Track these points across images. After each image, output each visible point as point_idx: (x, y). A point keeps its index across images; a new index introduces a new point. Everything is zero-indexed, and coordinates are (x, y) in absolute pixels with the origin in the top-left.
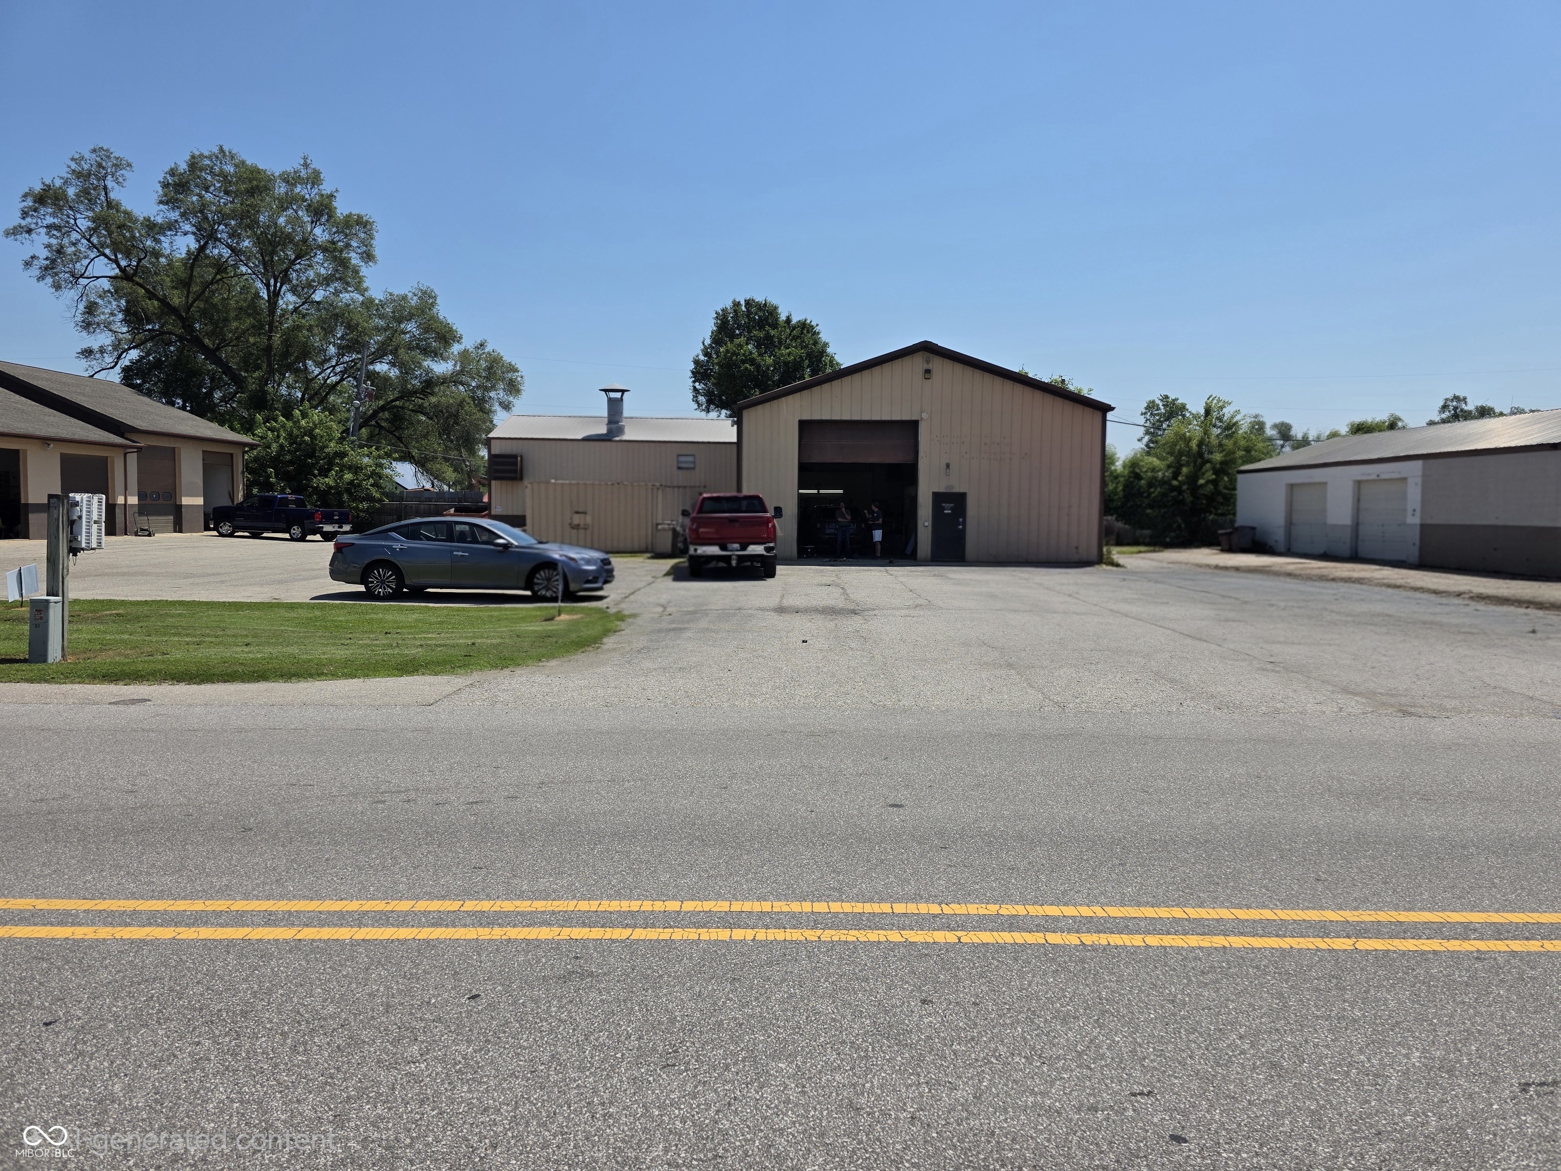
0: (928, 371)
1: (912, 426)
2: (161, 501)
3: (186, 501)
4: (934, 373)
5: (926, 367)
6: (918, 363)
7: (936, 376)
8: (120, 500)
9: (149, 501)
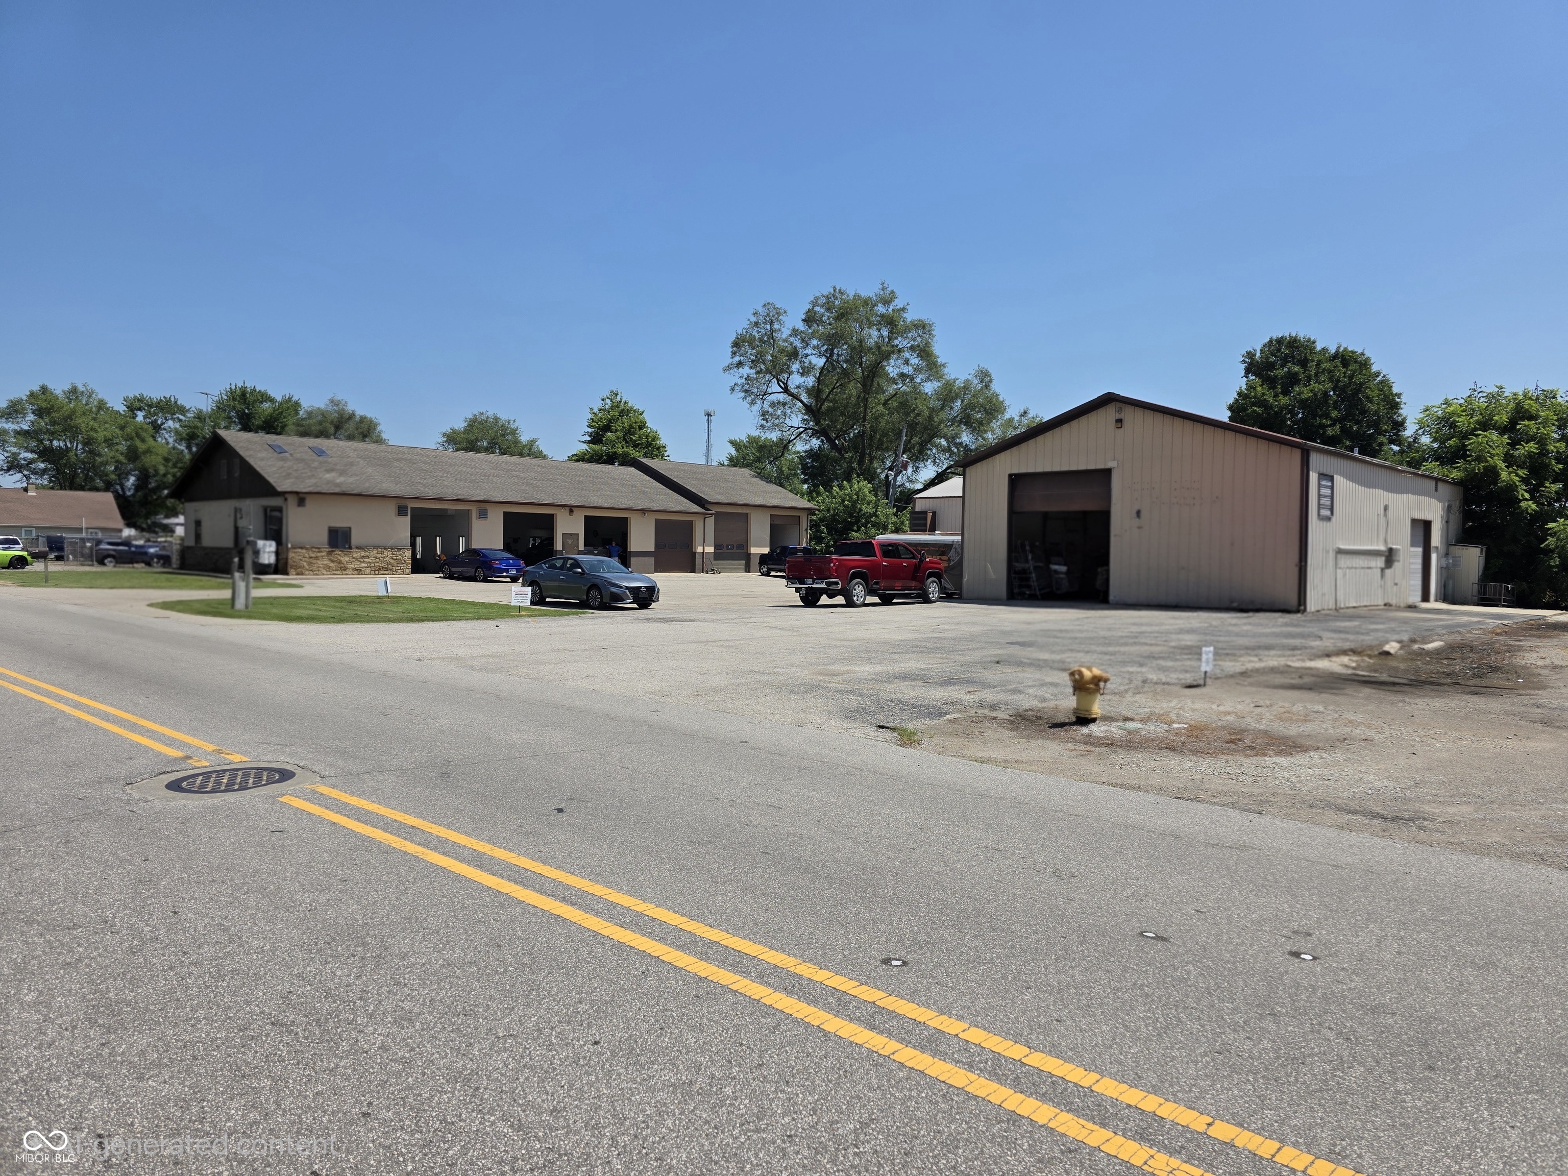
0: (1120, 421)
1: (1106, 474)
2: (735, 550)
3: (753, 550)
4: (1125, 423)
5: (1118, 416)
6: (1108, 414)
7: (1127, 423)
8: (700, 549)
9: (725, 550)
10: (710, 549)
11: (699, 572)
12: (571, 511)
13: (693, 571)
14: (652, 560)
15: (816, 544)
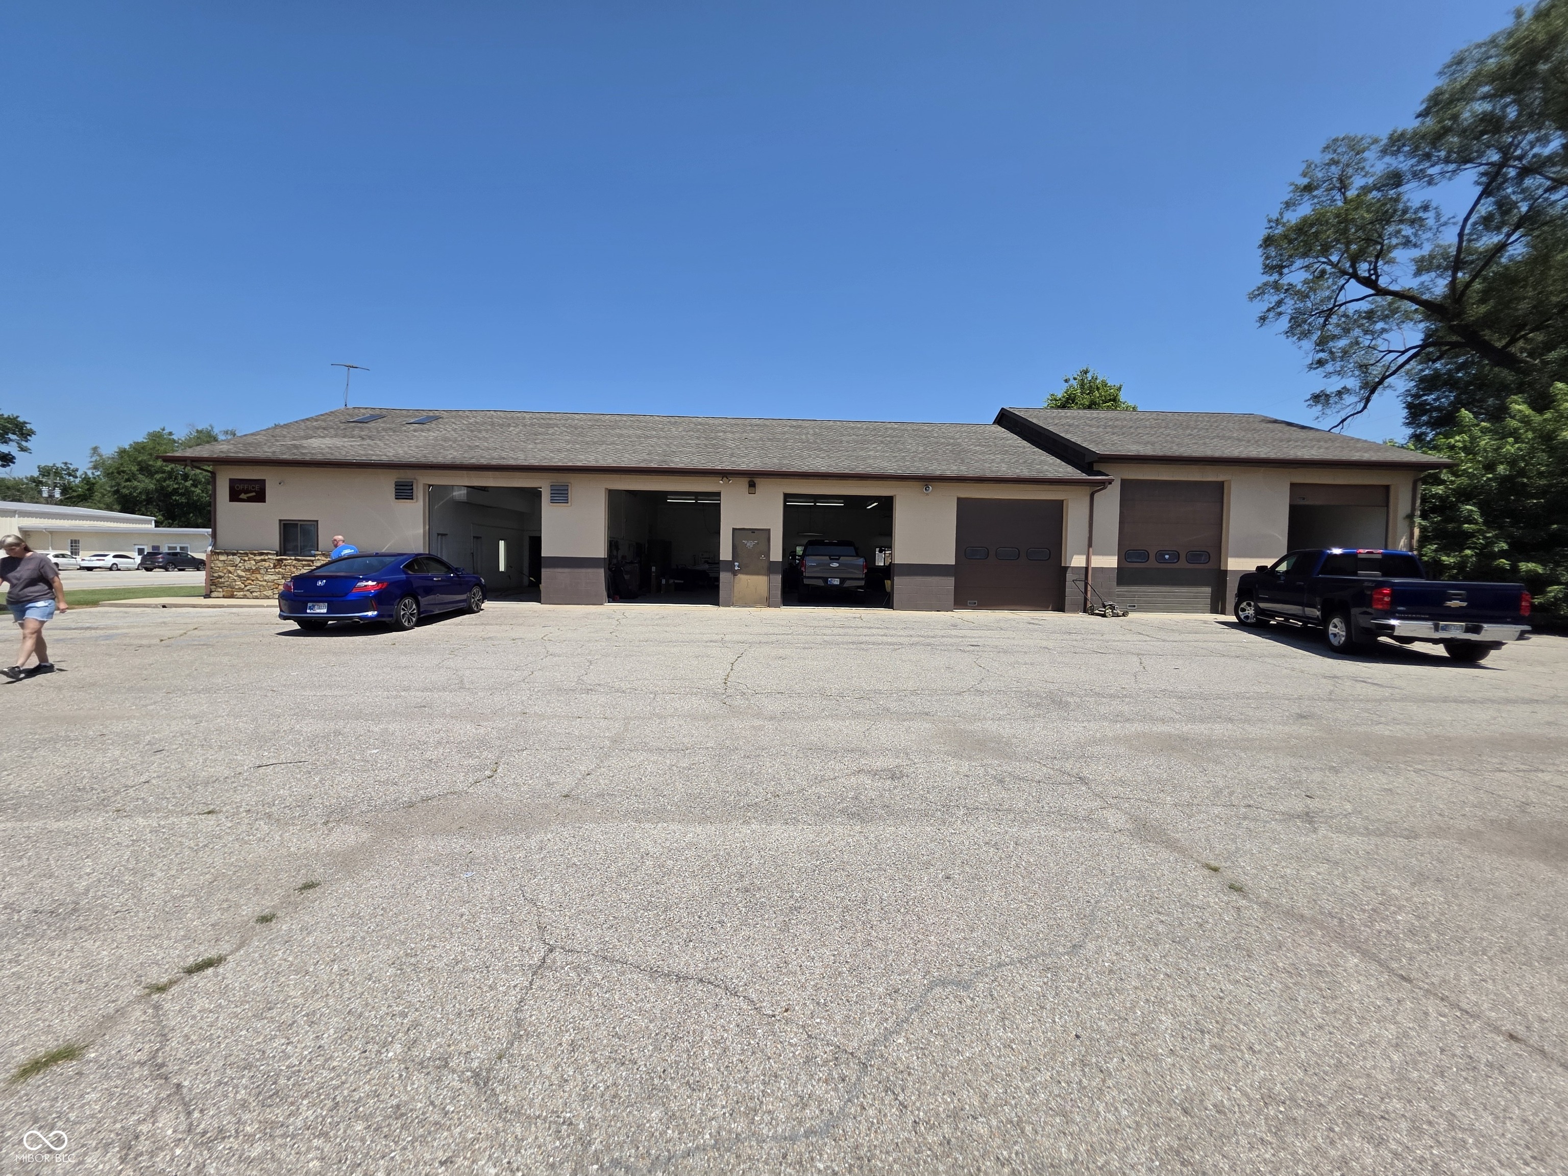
2: (1182, 564)
3: (1235, 564)
8: (1078, 561)
9: (1152, 563)
10: (1111, 562)
11: (1074, 611)
12: (752, 485)
13: (1060, 608)
14: (949, 583)
15: (1445, 549)
